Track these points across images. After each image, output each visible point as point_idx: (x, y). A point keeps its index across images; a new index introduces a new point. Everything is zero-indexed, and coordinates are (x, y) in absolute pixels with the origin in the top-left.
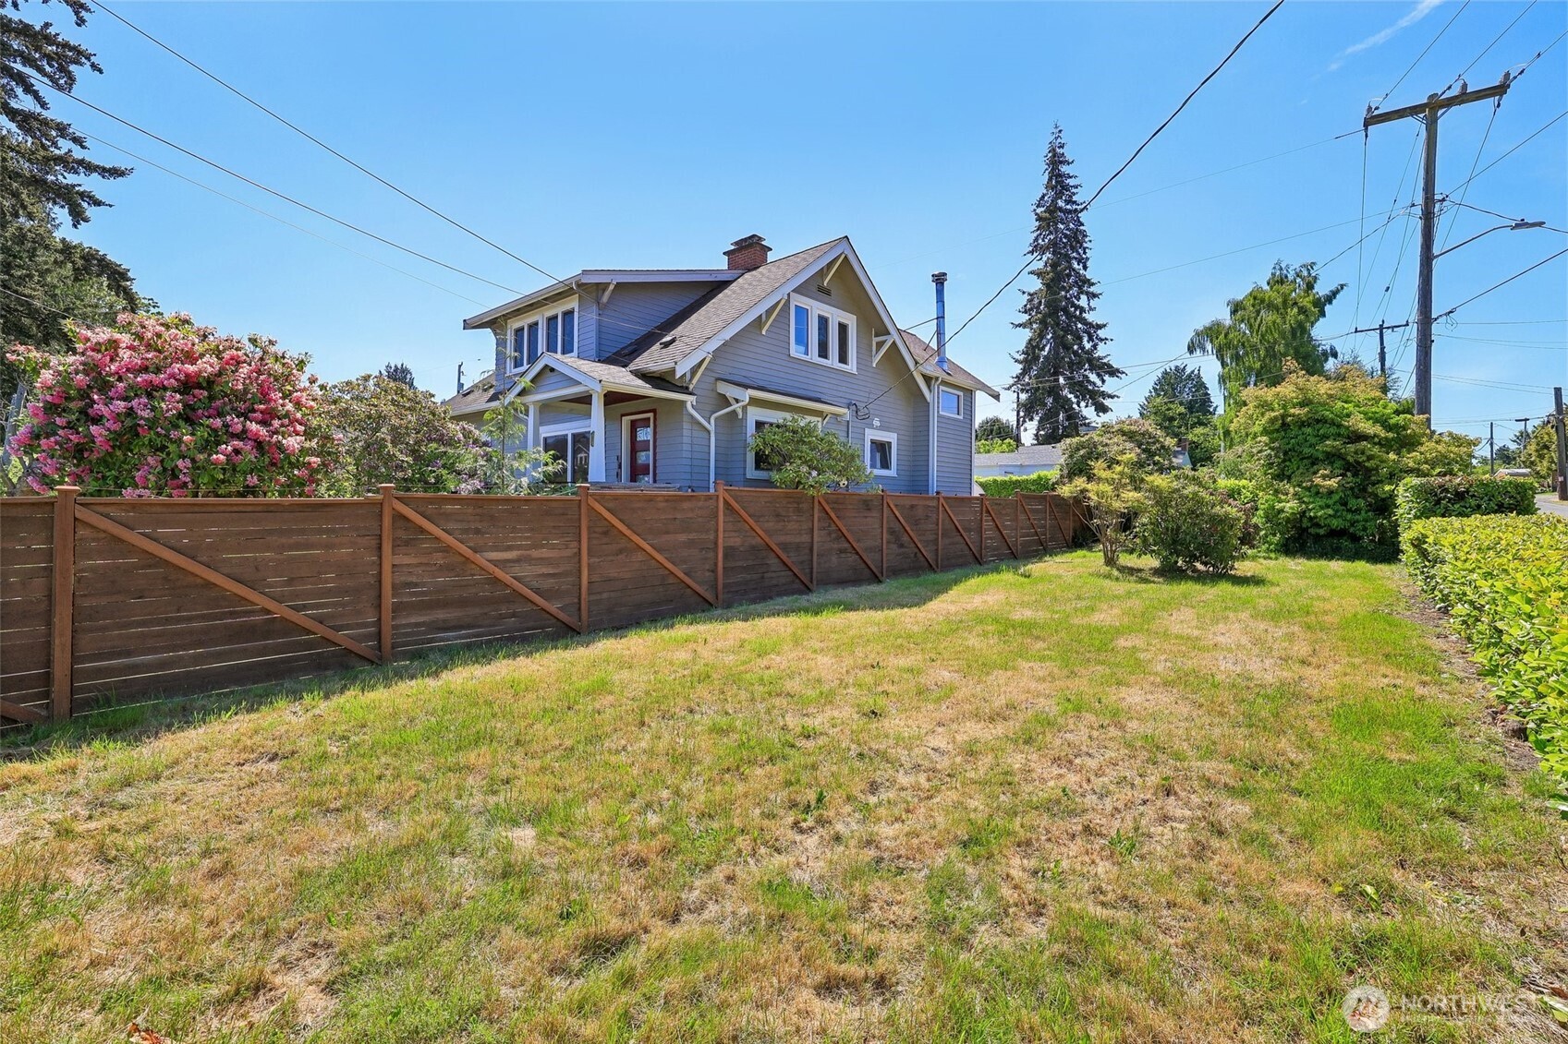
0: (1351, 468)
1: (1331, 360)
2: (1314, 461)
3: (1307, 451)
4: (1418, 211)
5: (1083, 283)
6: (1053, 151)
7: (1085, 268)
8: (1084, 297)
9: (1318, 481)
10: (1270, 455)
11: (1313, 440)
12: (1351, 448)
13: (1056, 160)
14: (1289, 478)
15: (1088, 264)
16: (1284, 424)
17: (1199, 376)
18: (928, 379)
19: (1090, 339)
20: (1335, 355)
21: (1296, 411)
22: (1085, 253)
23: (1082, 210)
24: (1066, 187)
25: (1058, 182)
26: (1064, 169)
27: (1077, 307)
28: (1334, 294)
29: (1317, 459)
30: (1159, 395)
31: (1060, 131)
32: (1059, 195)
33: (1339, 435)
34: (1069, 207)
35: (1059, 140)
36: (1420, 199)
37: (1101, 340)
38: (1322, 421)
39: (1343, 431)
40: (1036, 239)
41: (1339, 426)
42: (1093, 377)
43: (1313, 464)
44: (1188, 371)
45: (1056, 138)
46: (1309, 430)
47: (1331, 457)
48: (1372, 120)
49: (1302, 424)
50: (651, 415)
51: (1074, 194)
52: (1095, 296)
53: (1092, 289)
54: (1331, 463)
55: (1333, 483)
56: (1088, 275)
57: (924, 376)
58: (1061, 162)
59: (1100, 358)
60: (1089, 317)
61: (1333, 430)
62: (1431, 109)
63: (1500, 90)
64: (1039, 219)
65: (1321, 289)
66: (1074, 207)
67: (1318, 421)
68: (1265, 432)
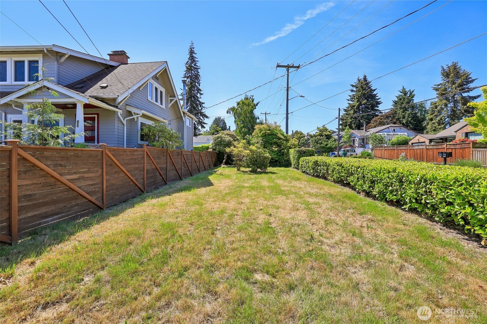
0: (279, 146)
1: (258, 120)
2: (271, 144)
3: (270, 141)
4: (286, 89)
5: (199, 90)
6: (191, 48)
7: (199, 85)
8: (199, 94)
9: (273, 149)
10: (262, 142)
11: (271, 139)
12: (279, 141)
13: (192, 52)
14: (266, 148)
15: (200, 85)
16: (265, 135)
17: (224, 120)
18: (184, 113)
19: (200, 106)
20: (258, 118)
21: (268, 132)
22: (199, 81)
23: (199, 69)
24: (194, 61)
25: (192, 59)
26: (194, 55)
27: (197, 97)
28: (258, 104)
29: (272, 143)
30: (214, 124)
31: (193, 43)
32: (192, 62)
33: (276, 138)
34: (195, 67)
35: (193, 46)
36: (286, 87)
37: (203, 107)
38: (273, 134)
39: (277, 137)
40: (185, 74)
41: (276, 136)
42: (201, 118)
43: (271, 145)
44: (221, 118)
45: (192, 45)
46: (270, 136)
47: (276, 143)
48: (278, 66)
49: (269, 135)
50: (96, 116)
51: (197, 63)
52: (201, 94)
53: (201, 92)
54: (275, 145)
55: (276, 149)
56: (200, 88)
57: (183, 112)
58: (193, 53)
59: (203, 112)
60: (200, 100)
61: (275, 137)
62: (288, 67)
63: (298, 67)
64: (187, 68)
65: (255, 102)
66: (197, 67)
67: (272, 134)
68: (261, 137)
